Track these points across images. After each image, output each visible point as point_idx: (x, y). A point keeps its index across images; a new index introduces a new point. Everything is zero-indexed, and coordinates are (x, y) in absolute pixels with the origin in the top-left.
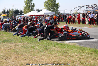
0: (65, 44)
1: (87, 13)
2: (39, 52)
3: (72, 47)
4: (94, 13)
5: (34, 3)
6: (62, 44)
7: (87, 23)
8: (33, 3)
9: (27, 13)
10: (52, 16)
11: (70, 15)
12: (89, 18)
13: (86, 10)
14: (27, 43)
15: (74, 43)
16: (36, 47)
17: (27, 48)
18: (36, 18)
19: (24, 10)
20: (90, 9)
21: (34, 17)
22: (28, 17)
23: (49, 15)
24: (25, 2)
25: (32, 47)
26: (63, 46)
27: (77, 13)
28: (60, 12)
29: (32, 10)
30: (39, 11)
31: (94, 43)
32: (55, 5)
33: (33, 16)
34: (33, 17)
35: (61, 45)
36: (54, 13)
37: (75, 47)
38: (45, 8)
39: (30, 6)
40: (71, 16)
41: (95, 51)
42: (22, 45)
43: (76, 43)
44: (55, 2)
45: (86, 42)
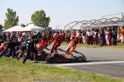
0: (56, 68)
1: (85, 30)
2: (23, 78)
3: (65, 72)
4: (93, 30)
5: (18, 17)
6: (53, 67)
7: (85, 42)
8: (16, 16)
9: (8, 28)
10: (41, 32)
11: (63, 31)
12: (88, 36)
13: (83, 26)
14: (7, 66)
15: (68, 66)
16: (20, 72)
17: (7, 73)
18: (20, 35)
19: (5, 24)
20: (89, 25)
21: (18, 34)
22: (10, 34)
23: (37, 31)
24: (6, 15)
25: (15, 71)
26: (54, 70)
27: (73, 30)
28: (51, 28)
29: (15, 24)
30: (24, 26)
31: (93, 67)
32: (45, 20)
33: (17, 32)
34: (16, 34)
35: (52, 70)
36: (44, 29)
37: (69, 72)
38: (32, 22)
39: (12, 20)
40: (65, 34)
41: (94, 78)
42: (2, 69)
43: (70, 66)
44: (45, 15)
45: (83, 66)
